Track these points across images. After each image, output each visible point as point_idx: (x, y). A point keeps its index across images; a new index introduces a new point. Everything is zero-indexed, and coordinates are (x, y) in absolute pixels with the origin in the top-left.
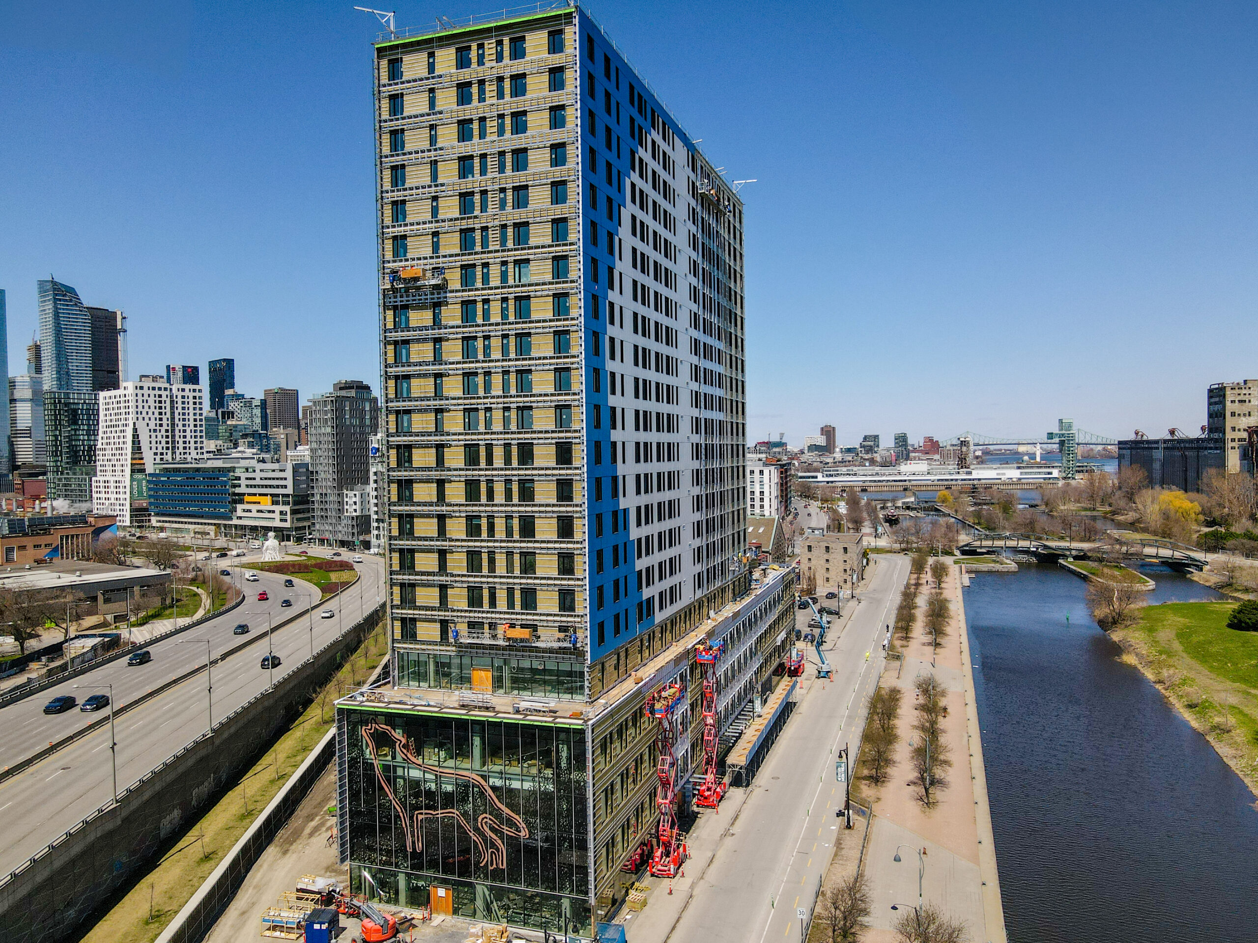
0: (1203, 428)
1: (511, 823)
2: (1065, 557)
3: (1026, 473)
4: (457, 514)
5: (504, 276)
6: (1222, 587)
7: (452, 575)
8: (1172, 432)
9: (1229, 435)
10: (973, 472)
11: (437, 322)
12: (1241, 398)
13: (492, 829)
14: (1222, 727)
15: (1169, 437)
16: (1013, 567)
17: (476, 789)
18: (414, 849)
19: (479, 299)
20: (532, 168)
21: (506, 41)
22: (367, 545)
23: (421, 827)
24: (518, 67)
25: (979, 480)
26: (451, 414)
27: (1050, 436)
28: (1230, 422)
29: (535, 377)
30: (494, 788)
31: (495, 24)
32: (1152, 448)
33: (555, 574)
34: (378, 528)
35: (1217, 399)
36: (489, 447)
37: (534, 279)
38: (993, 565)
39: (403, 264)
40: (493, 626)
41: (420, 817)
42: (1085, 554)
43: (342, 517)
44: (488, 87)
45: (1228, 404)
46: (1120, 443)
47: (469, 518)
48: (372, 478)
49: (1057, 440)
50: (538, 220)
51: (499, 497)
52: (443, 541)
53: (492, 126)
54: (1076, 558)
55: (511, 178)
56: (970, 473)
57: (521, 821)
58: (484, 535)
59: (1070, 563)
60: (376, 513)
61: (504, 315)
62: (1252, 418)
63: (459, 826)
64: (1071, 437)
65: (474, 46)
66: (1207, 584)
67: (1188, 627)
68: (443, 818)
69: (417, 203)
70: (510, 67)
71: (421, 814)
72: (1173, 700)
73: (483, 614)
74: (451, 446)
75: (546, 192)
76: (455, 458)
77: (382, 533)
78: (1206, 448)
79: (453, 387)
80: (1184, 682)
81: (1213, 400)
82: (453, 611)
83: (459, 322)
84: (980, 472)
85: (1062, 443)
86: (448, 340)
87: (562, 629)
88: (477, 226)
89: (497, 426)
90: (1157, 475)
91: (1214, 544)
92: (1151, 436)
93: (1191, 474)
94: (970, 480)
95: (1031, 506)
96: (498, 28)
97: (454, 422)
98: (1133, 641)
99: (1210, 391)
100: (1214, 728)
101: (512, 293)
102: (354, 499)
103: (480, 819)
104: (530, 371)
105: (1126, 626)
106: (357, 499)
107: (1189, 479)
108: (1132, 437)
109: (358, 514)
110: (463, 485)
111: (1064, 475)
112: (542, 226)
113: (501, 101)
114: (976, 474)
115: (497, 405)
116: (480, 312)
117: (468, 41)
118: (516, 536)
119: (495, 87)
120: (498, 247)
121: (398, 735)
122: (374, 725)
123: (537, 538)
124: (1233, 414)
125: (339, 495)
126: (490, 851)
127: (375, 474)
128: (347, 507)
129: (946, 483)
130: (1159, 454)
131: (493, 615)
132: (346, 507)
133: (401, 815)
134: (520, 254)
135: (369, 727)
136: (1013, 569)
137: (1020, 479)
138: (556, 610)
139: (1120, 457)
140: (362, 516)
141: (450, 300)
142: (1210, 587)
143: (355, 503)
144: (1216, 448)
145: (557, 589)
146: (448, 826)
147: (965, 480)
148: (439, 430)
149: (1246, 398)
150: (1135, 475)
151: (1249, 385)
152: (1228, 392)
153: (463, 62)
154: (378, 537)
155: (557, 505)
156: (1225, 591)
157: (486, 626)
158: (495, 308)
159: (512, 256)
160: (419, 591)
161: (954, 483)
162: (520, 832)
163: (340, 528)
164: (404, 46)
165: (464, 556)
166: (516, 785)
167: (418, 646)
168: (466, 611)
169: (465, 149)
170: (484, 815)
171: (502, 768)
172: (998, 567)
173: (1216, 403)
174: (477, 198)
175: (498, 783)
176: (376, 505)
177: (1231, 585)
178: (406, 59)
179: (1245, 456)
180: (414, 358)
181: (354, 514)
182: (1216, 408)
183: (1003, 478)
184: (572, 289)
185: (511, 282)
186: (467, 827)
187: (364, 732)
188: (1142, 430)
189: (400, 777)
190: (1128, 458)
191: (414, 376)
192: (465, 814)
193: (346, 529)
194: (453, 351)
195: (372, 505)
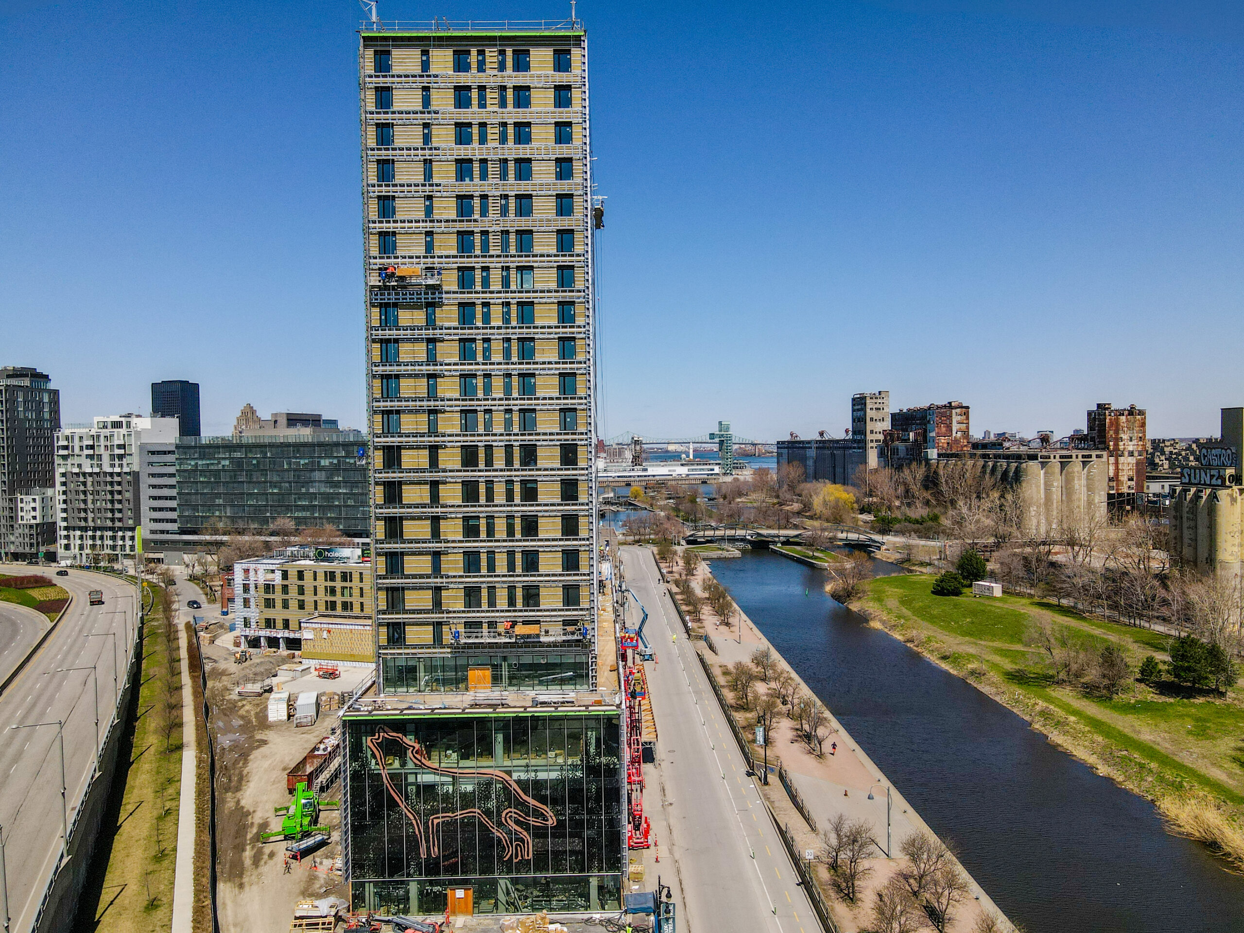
0: (847, 431)
1: (537, 814)
2: (774, 543)
3: (693, 470)
4: (453, 516)
5: (506, 282)
6: (902, 562)
7: (448, 577)
8: (821, 434)
9: (869, 437)
10: (649, 469)
11: (431, 323)
12: (877, 406)
13: (517, 822)
14: (978, 671)
15: (819, 438)
16: (737, 553)
17: (498, 786)
18: (429, 854)
19: (479, 302)
20: (537, 179)
21: (509, 51)
22: (52, 557)
23: (438, 831)
24: (521, 79)
25: (654, 476)
26: (447, 415)
27: (712, 436)
28: (869, 426)
29: (539, 381)
30: (518, 782)
31: (499, 34)
32: (806, 448)
33: (559, 570)
34: (67, 537)
35: (859, 407)
36: (489, 448)
37: (538, 286)
38: (721, 552)
39: (392, 261)
40: (492, 624)
41: (436, 821)
42: (788, 540)
43: (16, 526)
44: (489, 94)
45: (868, 410)
46: (778, 443)
47: (466, 519)
48: (59, 479)
49: (717, 440)
50: (542, 229)
51: (500, 498)
52: (437, 542)
53: (493, 133)
54: (783, 543)
55: (514, 186)
56: (646, 470)
57: (548, 810)
58: (483, 535)
59: (778, 547)
60: (65, 519)
61: (507, 320)
62: (885, 423)
63: (480, 823)
64: (730, 438)
65: (474, 52)
66: (890, 561)
67: (905, 596)
68: (463, 819)
69: (406, 201)
70: (512, 78)
71: (438, 818)
72: (926, 655)
73: (483, 614)
74: (446, 447)
75: (552, 203)
76: (451, 459)
77: (72, 542)
78: (851, 448)
79: (449, 388)
80: (929, 639)
81: (856, 407)
82: (449, 612)
83: (456, 324)
84: (655, 469)
85: (721, 443)
86: (443, 341)
87: (566, 623)
88: (476, 230)
89: (498, 428)
90: (811, 470)
91: (885, 527)
92: (803, 437)
93: (839, 470)
94: (645, 476)
95: (710, 500)
96: (502, 38)
97: (449, 424)
98: (871, 610)
99: (854, 400)
100: (973, 673)
101: (514, 298)
102: (33, 505)
103: (504, 815)
104: (533, 375)
105: (860, 598)
106: (37, 505)
107: (837, 474)
108: (787, 438)
109: (38, 521)
110: (460, 486)
111: (723, 471)
112: (546, 235)
113: (504, 110)
114: (652, 471)
115: (498, 407)
116: (479, 316)
117: (467, 45)
118: (518, 536)
119: (496, 95)
120: (499, 253)
121: (409, 740)
122: (381, 734)
123: (541, 536)
124: (872, 419)
125: (11, 500)
126: (514, 845)
127: (64, 475)
128: (23, 514)
129: (626, 479)
130: (812, 453)
131: (493, 614)
132: (20, 514)
133: (414, 822)
134: (524, 261)
135: (377, 737)
136: (738, 556)
137: (688, 475)
138: (560, 605)
139: (779, 455)
140: (44, 524)
141: (446, 302)
142: (892, 563)
143: (34, 509)
144: (859, 448)
145: (561, 585)
146: (468, 824)
147: (641, 476)
148: (433, 431)
149: (880, 406)
150: (794, 471)
151: (883, 395)
152: (868, 401)
153: (461, 66)
154: (67, 547)
155: (562, 505)
156: (906, 565)
157: (485, 626)
158: (496, 312)
159: (514, 262)
160: (409, 595)
161: (632, 479)
162: (547, 820)
163: (12, 538)
164: (394, 39)
165: (460, 557)
166: (542, 776)
167: (407, 651)
168: (464, 612)
169: (463, 151)
170: (509, 810)
171: (527, 761)
172: (725, 554)
173: (858, 410)
174: (477, 202)
175: (523, 776)
176: (65, 510)
177: (908, 560)
178: (396, 53)
179: (881, 454)
180: (404, 357)
181: (33, 522)
182: (859, 413)
183: (674, 474)
184: (579, 298)
185: (513, 287)
186: (489, 824)
187: (368, 742)
188: (797, 432)
189: (412, 784)
190: (785, 457)
191: (404, 376)
192: (488, 813)
193: (21, 539)
194: (448, 352)
195: (59, 511)
